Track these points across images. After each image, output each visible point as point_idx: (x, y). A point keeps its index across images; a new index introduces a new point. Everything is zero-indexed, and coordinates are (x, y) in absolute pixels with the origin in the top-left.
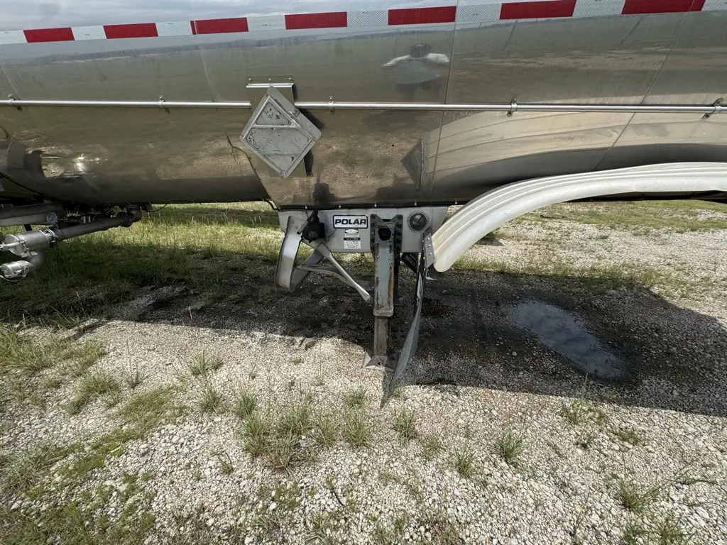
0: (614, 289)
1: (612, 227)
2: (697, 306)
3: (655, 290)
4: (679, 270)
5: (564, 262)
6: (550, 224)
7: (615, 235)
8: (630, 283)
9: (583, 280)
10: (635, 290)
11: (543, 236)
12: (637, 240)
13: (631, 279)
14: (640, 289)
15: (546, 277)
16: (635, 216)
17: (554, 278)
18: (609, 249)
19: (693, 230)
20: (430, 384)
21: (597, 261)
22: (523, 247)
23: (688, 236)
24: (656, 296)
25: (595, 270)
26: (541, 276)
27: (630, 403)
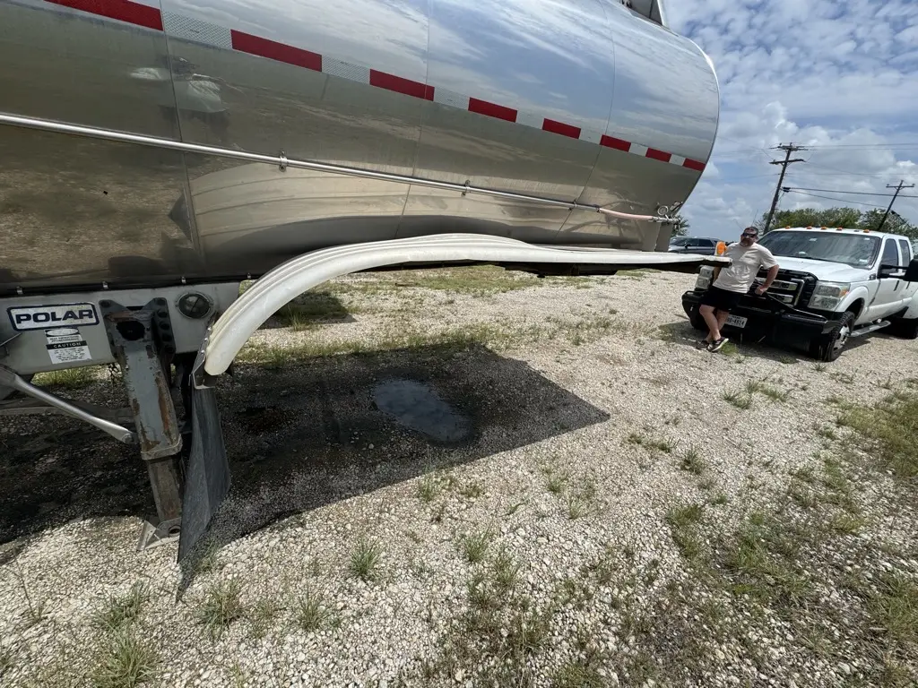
0: (460, 351)
1: (458, 292)
2: (515, 354)
3: (489, 346)
4: (503, 325)
5: (418, 331)
6: (405, 292)
7: (459, 299)
8: (472, 343)
9: (435, 347)
10: (475, 349)
11: (399, 307)
12: (476, 302)
13: (472, 339)
14: (479, 348)
15: (402, 350)
16: (474, 279)
17: (410, 350)
18: (455, 313)
19: (512, 289)
20: (262, 527)
21: (446, 326)
22: (379, 321)
23: (510, 295)
24: (490, 351)
25: (444, 335)
26: (397, 351)
27: (473, 458)
